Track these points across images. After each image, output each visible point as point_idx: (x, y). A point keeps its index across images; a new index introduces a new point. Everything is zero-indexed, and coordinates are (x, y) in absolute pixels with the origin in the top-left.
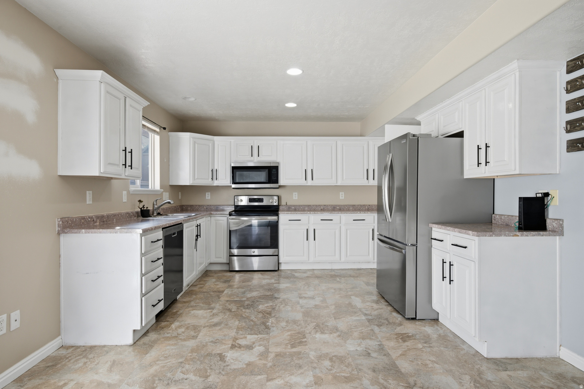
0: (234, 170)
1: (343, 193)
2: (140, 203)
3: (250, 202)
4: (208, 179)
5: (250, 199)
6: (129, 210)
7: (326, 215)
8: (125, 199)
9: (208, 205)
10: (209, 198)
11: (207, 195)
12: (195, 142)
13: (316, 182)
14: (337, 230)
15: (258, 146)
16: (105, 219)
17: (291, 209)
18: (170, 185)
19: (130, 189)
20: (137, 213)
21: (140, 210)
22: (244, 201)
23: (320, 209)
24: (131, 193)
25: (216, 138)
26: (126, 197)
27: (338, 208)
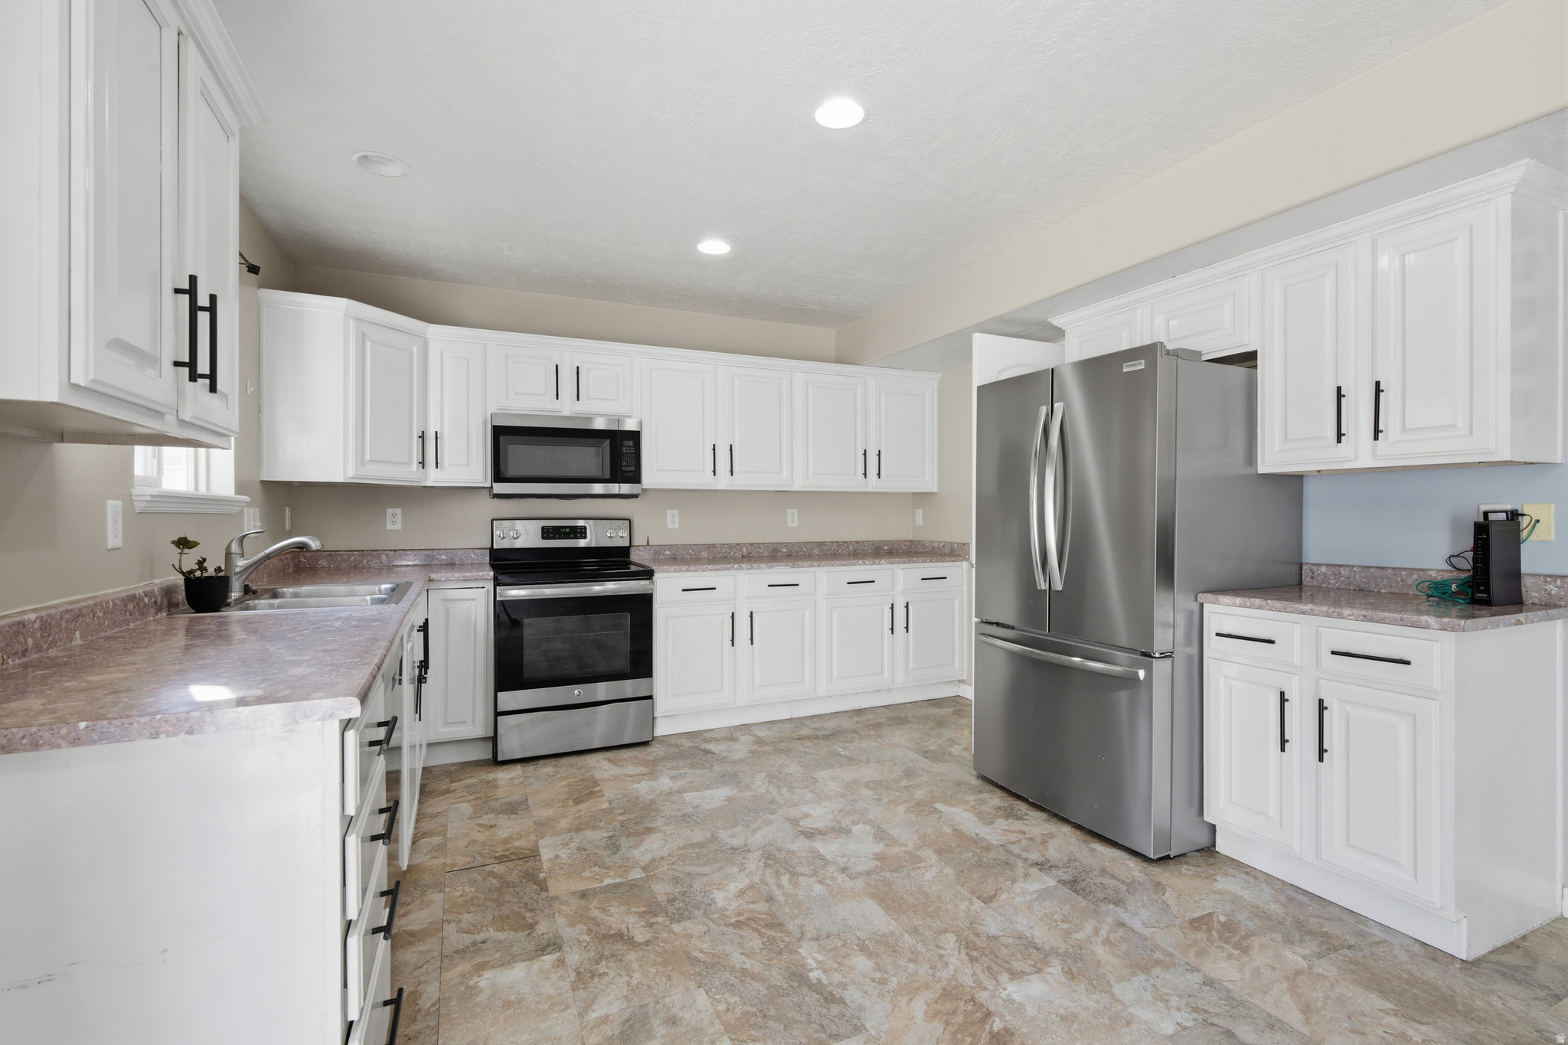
0: (502, 438)
1: (796, 511)
2: (186, 551)
3: (543, 538)
4: (409, 464)
5: (543, 528)
6: (137, 587)
7: (782, 573)
8: (114, 538)
9: (395, 551)
10: (398, 526)
11: (389, 519)
12: (363, 334)
13: (743, 481)
14: (808, 610)
15: (578, 367)
16: (30, 641)
17: (662, 557)
18: (262, 482)
19: (134, 492)
20: (168, 592)
21: (180, 580)
22: (526, 536)
23: (738, 555)
24: (139, 506)
25: (433, 330)
26: (120, 524)
27: (784, 550)
